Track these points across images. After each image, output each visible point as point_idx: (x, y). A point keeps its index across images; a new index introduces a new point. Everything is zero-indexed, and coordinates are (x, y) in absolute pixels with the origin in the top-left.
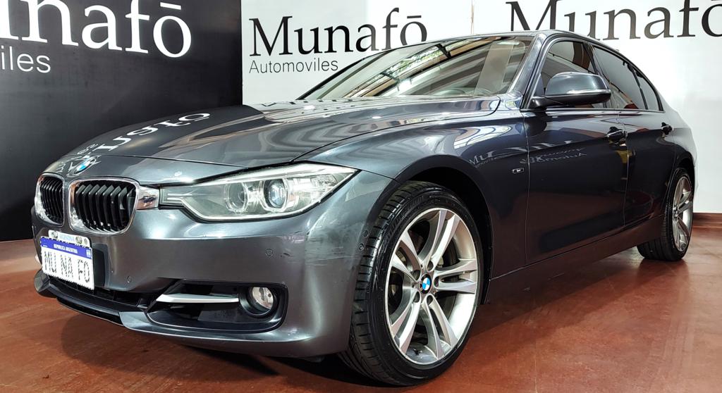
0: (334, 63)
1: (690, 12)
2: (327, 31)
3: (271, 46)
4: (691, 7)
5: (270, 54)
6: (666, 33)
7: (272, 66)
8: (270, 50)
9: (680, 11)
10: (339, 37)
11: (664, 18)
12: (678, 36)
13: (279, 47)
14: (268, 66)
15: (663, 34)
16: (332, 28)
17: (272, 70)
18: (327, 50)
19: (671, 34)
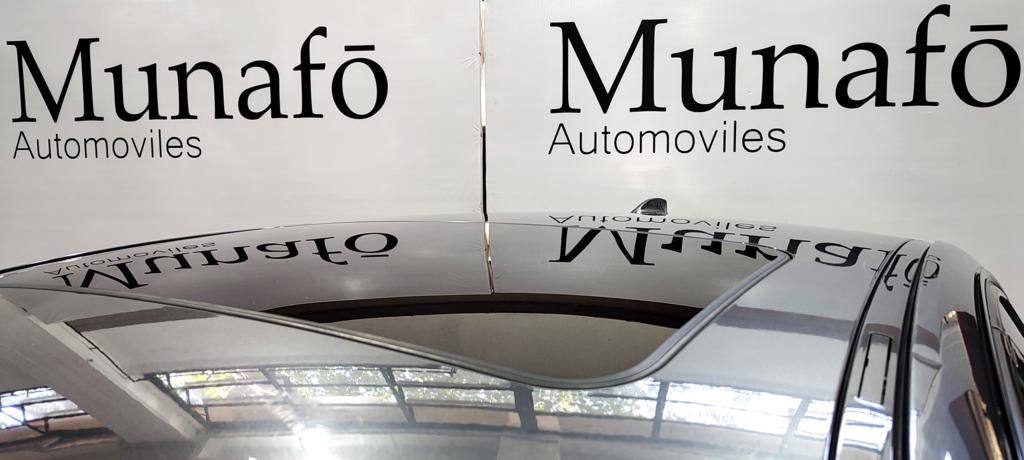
0: (193, 142)
1: (928, 54)
2: (175, 73)
3: (57, 100)
4: (929, 43)
5: (55, 120)
6: (881, 97)
7: (61, 144)
8: (55, 109)
9: (908, 52)
10: (200, 85)
11: (875, 66)
12: (905, 104)
13: (74, 104)
14: (53, 143)
15: (874, 98)
16: (184, 65)
17: (63, 153)
18: (177, 113)
19: (889, 99)
